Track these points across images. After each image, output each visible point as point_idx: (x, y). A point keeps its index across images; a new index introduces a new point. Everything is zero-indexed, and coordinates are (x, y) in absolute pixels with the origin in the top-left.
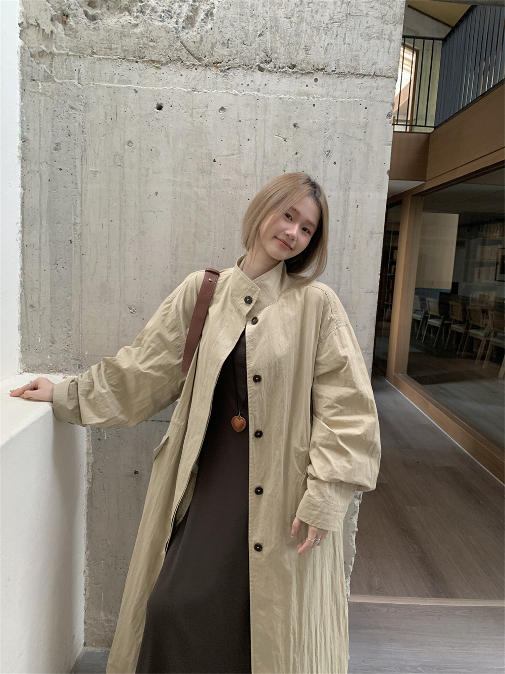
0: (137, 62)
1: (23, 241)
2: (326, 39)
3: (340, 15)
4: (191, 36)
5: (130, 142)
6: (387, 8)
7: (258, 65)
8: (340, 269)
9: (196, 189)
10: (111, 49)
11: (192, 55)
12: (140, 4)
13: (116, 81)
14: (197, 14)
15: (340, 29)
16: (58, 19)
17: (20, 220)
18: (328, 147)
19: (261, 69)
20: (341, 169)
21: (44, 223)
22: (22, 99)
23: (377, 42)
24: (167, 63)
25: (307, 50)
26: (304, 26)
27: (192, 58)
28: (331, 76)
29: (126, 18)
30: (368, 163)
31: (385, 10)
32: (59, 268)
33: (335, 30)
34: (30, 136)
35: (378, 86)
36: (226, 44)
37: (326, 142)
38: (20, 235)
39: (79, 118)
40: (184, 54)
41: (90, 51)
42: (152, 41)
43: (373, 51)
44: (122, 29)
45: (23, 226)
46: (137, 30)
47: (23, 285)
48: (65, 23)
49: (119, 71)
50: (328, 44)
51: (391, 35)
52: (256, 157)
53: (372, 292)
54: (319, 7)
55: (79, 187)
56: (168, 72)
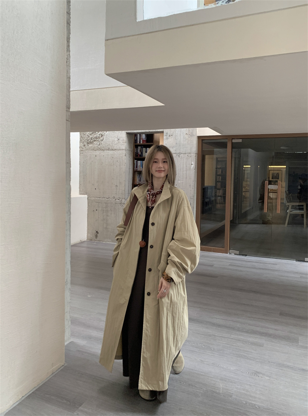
0: (93, 150)
3: (118, 143)
5: (92, 161)
6: (124, 141)
7: (108, 150)
12: (93, 143)
13: (90, 153)
14: (100, 144)
16: (84, 146)
18: (117, 160)
22: (79, 156)
25: (114, 147)
26: (113, 144)
27: (100, 149)
28: (117, 150)
30: (123, 162)
34: (80, 161)
35: (123, 151)
39: (86, 158)
41: (88, 149)
42: (95, 148)
43: (122, 147)
46: (93, 146)
51: (124, 144)
54: (115, 142)
55: (86, 168)
56: (97, 151)
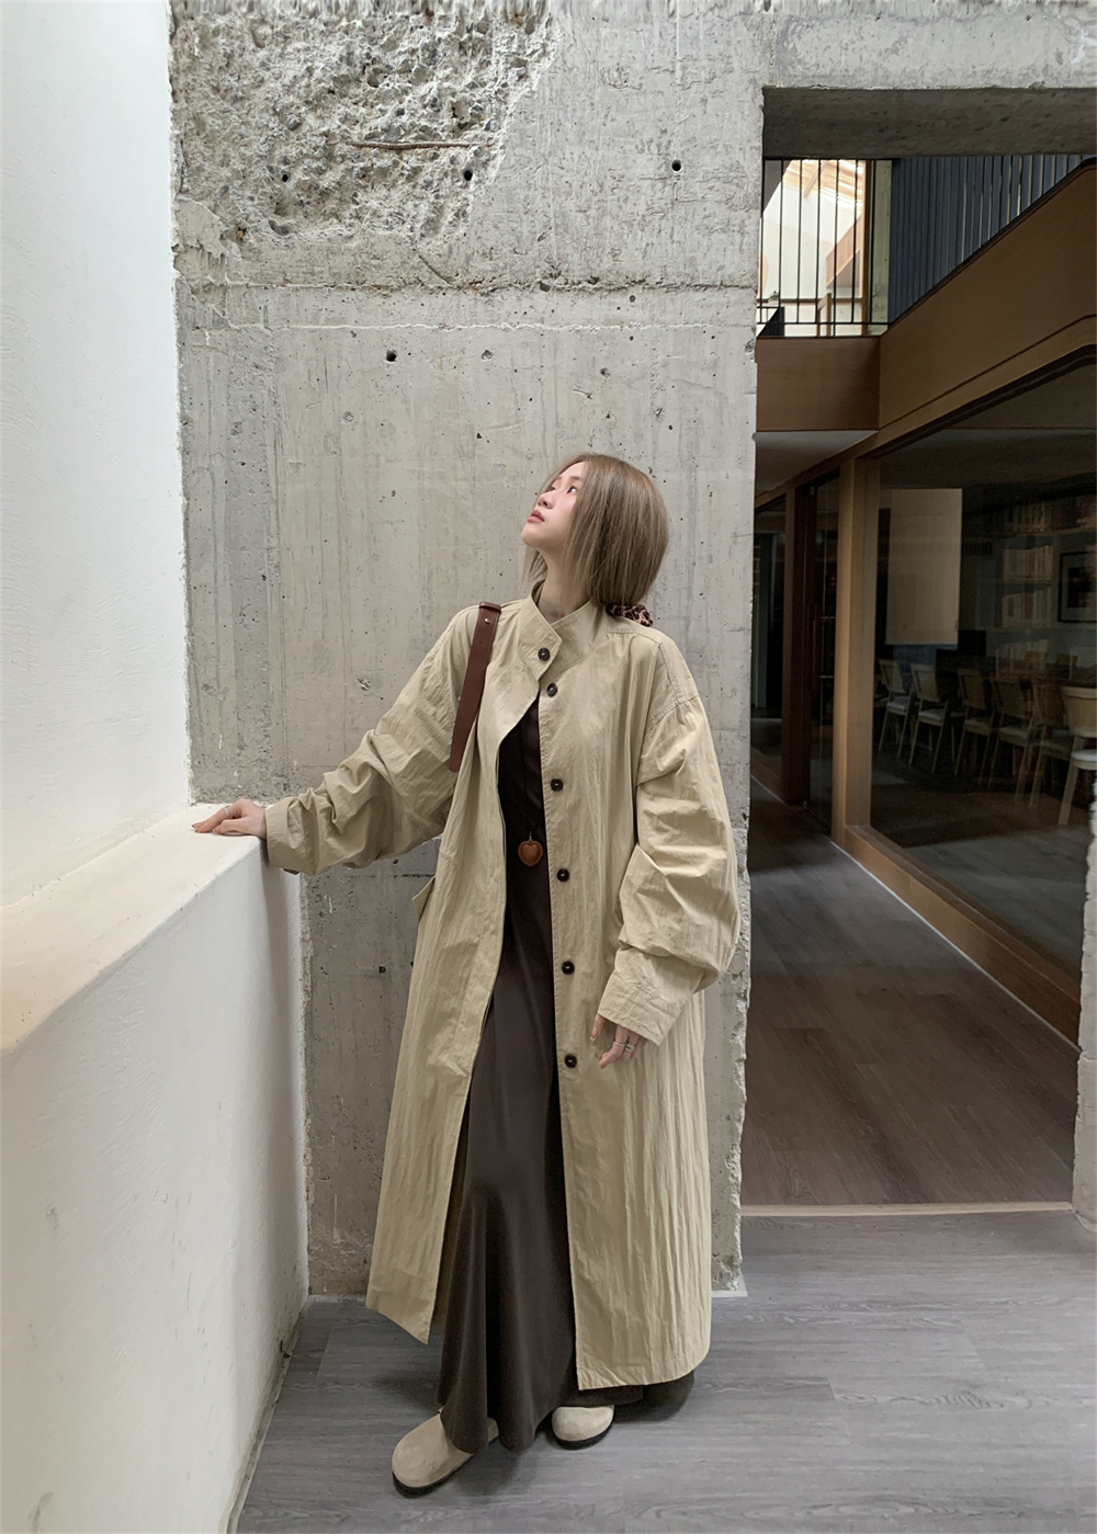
0: (353, 289)
1: (188, 581)
2: (643, 238)
3: (662, 203)
4: (433, 246)
5: (349, 414)
6: (734, 187)
7: (540, 282)
8: (690, 596)
9: (453, 483)
10: (313, 274)
11: (438, 274)
12: (354, 207)
13: (322, 321)
14: (442, 214)
15: (664, 221)
16: (230, 237)
17: (182, 548)
18: (659, 404)
19: (544, 288)
20: (680, 437)
21: (221, 550)
22: (180, 358)
23: (723, 236)
24: (400, 288)
25: (614, 255)
26: (608, 221)
27: (437, 277)
28: (656, 291)
29: (334, 228)
30: (722, 423)
31: (731, 190)
32: (247, 620)
33: (656, 224)
34: (195, 415)
35: (729, 302)
36: (488, 255)
37: (654, 396)
38: (184, 571)
39: (269, 381)
40: (425, 273)
41: (281, 279)
42: (375, 258)
43: (717, 249)
44: (329, 245)
45: (188, 557)
46: (352, 245)
47: (191, 653)
48: (241, 241)
49: (327, 304)
50: (648, 245)
51: (743, 224)
52: (544, 426)
53: (741, 629)
54: (628, 194)
55: (273, 491)
56: (402, 302)
